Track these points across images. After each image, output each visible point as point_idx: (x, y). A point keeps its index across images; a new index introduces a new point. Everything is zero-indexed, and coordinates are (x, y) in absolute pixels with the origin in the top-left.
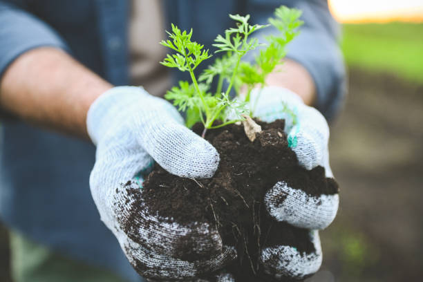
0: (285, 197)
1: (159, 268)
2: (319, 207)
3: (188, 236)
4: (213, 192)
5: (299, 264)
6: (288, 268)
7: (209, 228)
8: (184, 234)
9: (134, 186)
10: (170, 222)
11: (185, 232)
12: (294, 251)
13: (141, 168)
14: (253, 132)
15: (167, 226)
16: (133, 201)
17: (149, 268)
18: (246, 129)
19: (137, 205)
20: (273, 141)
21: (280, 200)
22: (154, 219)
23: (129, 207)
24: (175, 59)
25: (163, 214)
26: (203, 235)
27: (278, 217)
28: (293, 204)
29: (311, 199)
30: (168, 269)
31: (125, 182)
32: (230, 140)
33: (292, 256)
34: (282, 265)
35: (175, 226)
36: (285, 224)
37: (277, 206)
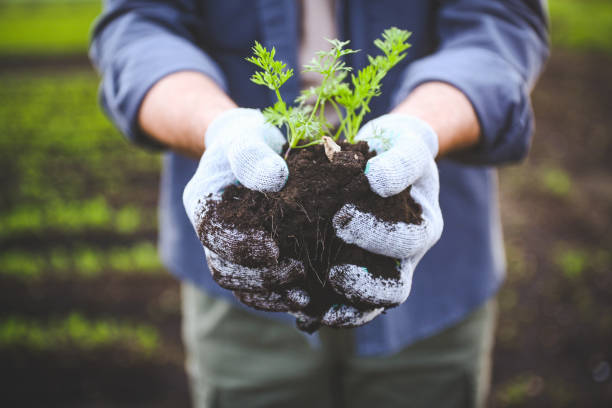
0: (350, 219)
1: (231, 277)
2: (392, 233)
3: (244, 242)
4: (276, 204)
5: (368, 285)
6: (356, 287)
7: (264, 236)
8: (241, 240)
9: (214, 198)
10: (232, 229)
11: (242, 237)
12: (362, 271)
13: (228, 184)
14: (332, 153)
15: (228, 231)
16: (207, 210)
17: (222, 276)
18: (327, 150)
19: (210, 214)
20: (346, 161)
21: (345, 222)
22: (219, 226)
23: (203, 215)
24: (263, 77)
25: (228, 221)
26: (257, 241)
27: (345, 238)
28: (359, 227)
29: (381, 225)
30: (239, 278)
31: (208, 194)
32: (306, 158)
33: (359, 275)
34: (348, 284)
35: (235, 232)
36: (354, 247)
37: (342, 228)
